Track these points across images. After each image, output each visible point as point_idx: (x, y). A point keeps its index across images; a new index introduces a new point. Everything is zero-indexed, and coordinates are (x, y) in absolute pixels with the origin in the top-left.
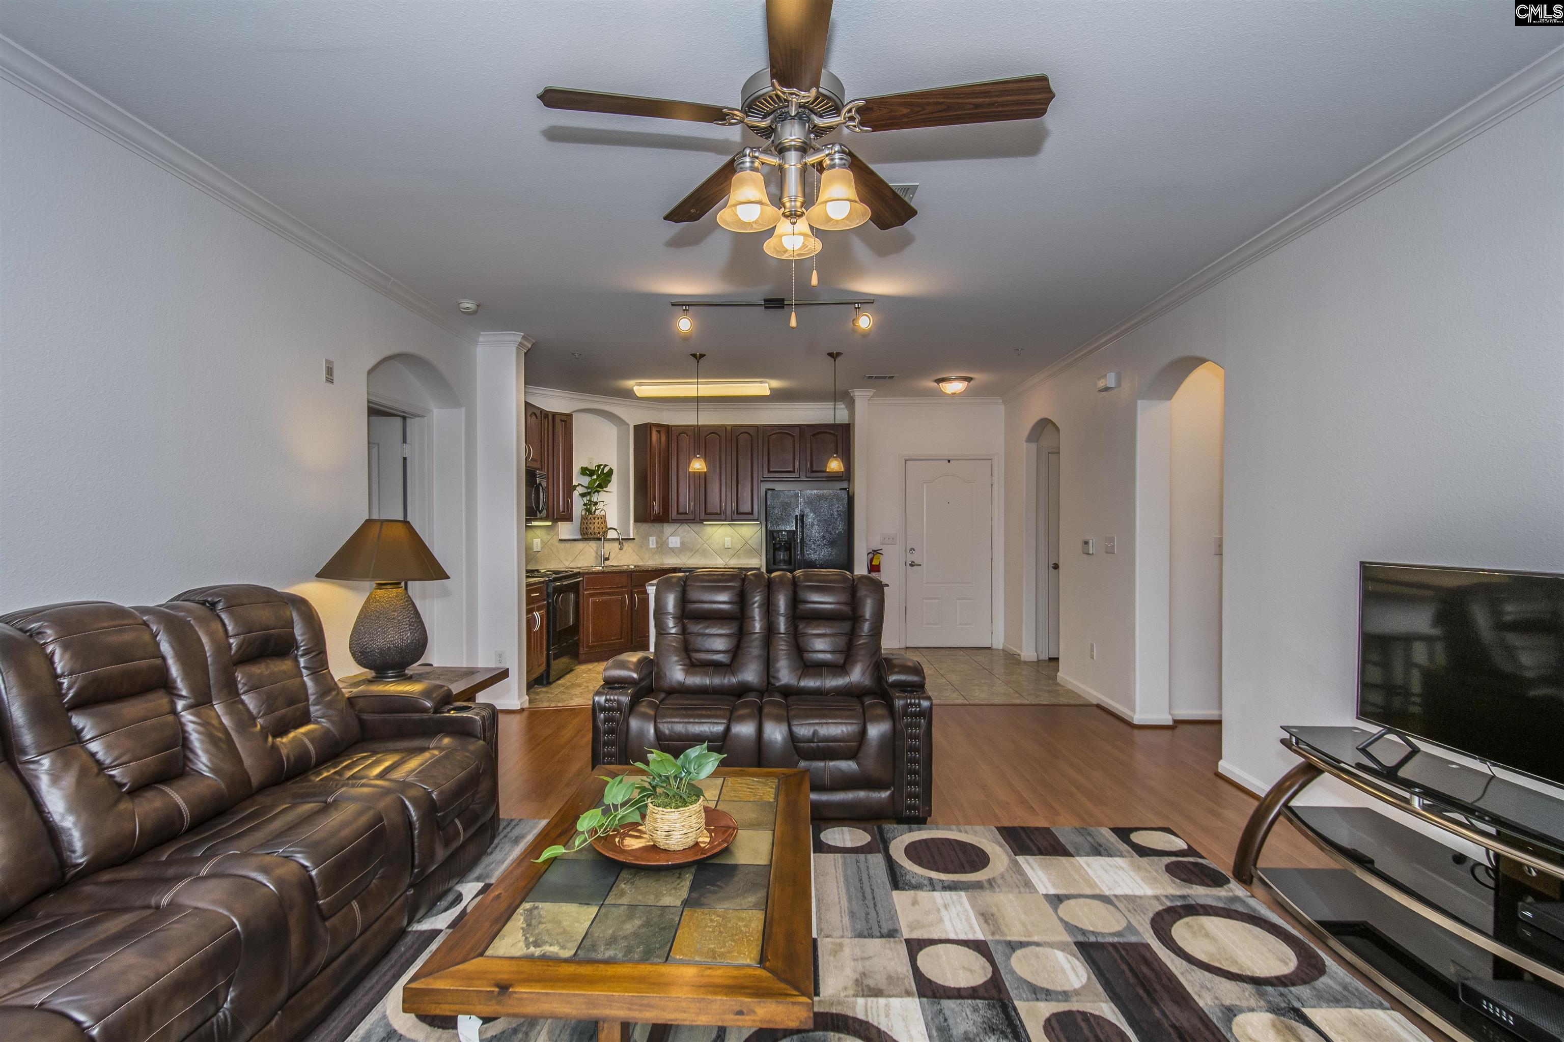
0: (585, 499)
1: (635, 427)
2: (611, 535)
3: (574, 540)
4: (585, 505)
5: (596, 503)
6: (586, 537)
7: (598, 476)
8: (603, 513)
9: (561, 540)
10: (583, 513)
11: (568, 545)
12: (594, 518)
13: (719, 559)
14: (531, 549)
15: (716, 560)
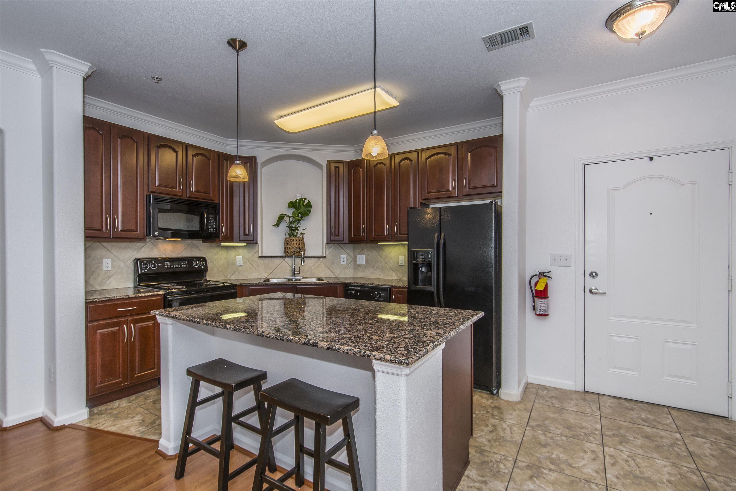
9: (261, 257)
13: (394, 275)
14: (234, 263)
15: (392, 276)
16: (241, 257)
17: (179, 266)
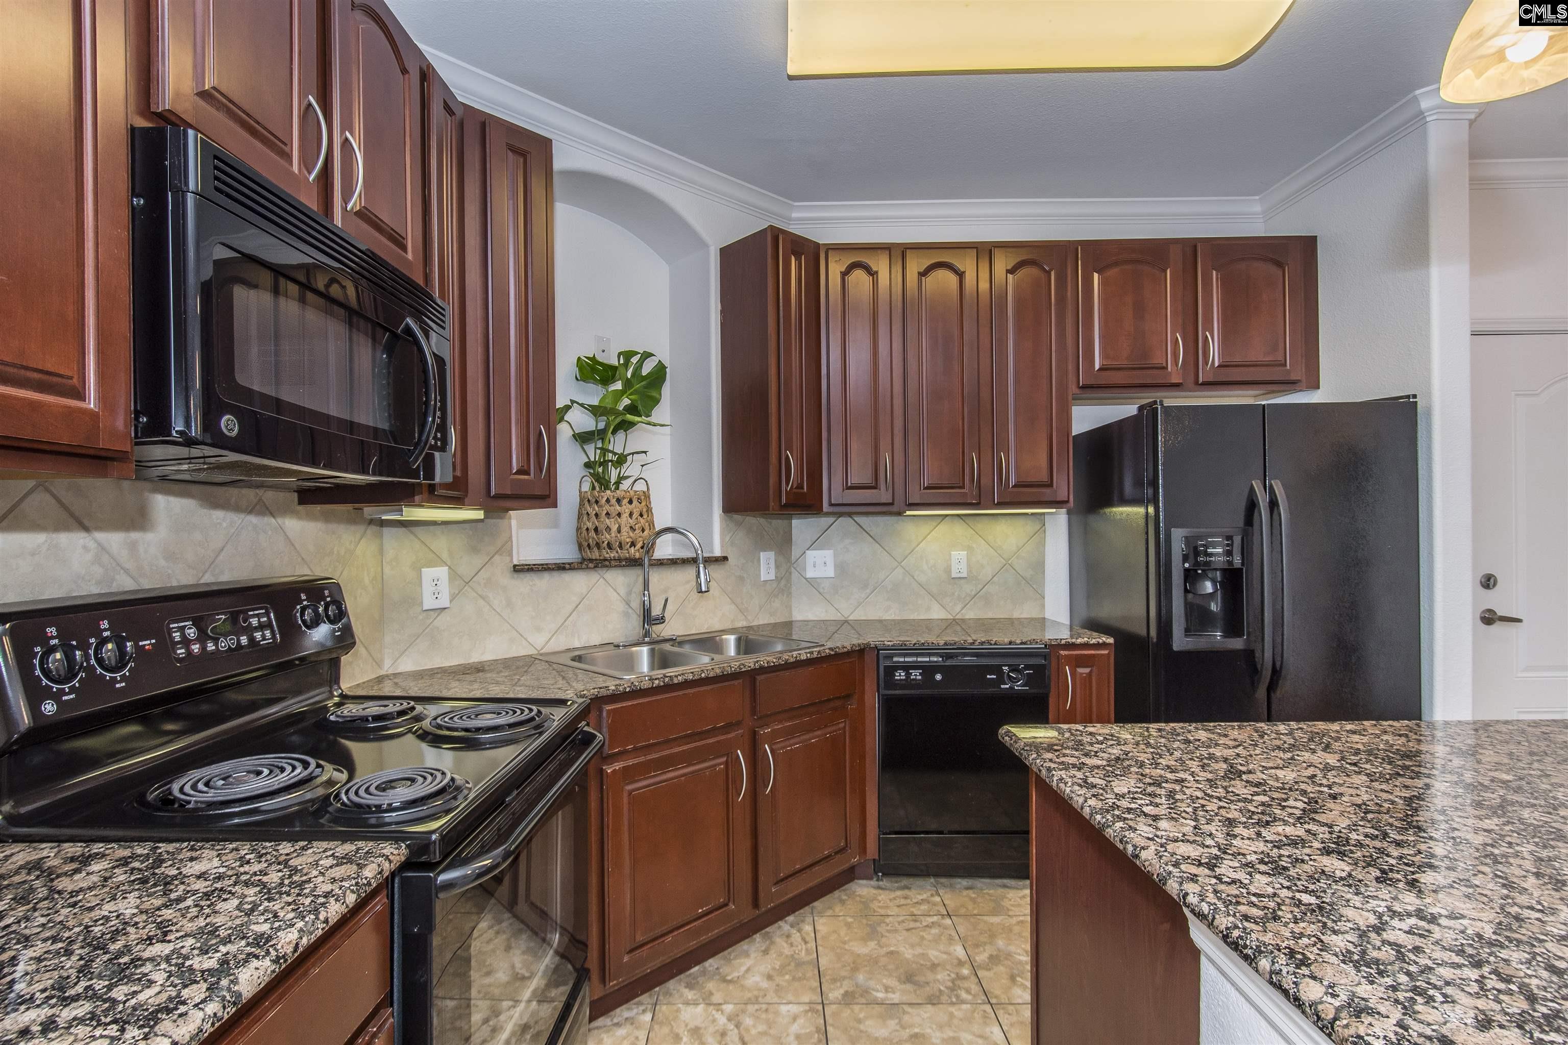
0: (590, 448)
1: (723, 251)
2: (665, 548)
3: (561, 567)
4: (588, 465)
5: (621, 460)
6: (595, 554)
7: (628, 384)
8: (640, 487)
9: (519, 569)
10: (586, 487)
11: (543, 581)
12: (619, 501)
13: (936, 606)
14: (412, 600)
15: (928, 609)
16: (442, 572)
17: (244, 640)
